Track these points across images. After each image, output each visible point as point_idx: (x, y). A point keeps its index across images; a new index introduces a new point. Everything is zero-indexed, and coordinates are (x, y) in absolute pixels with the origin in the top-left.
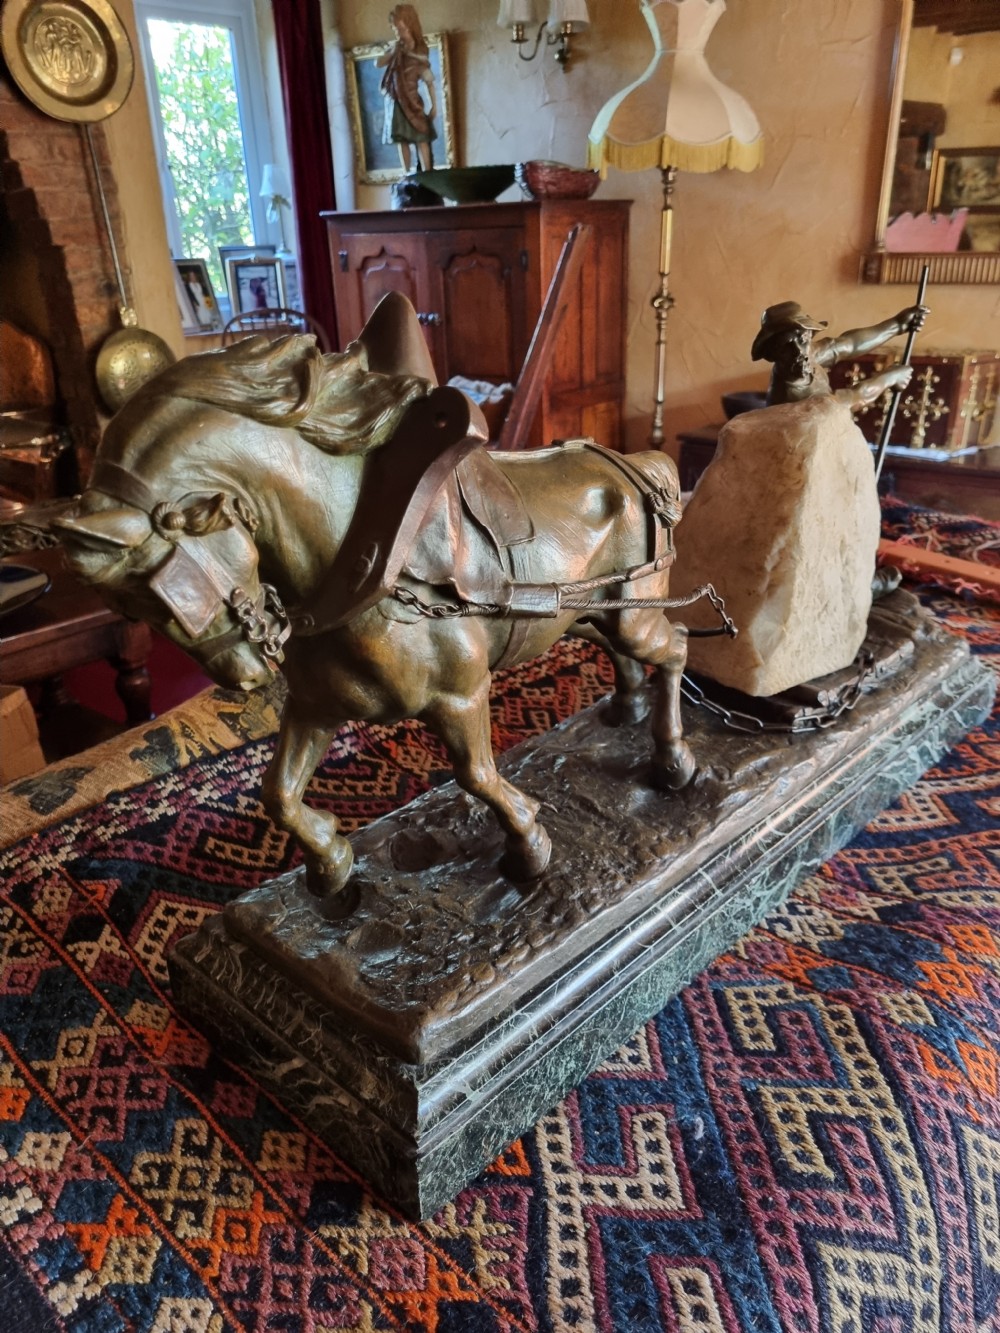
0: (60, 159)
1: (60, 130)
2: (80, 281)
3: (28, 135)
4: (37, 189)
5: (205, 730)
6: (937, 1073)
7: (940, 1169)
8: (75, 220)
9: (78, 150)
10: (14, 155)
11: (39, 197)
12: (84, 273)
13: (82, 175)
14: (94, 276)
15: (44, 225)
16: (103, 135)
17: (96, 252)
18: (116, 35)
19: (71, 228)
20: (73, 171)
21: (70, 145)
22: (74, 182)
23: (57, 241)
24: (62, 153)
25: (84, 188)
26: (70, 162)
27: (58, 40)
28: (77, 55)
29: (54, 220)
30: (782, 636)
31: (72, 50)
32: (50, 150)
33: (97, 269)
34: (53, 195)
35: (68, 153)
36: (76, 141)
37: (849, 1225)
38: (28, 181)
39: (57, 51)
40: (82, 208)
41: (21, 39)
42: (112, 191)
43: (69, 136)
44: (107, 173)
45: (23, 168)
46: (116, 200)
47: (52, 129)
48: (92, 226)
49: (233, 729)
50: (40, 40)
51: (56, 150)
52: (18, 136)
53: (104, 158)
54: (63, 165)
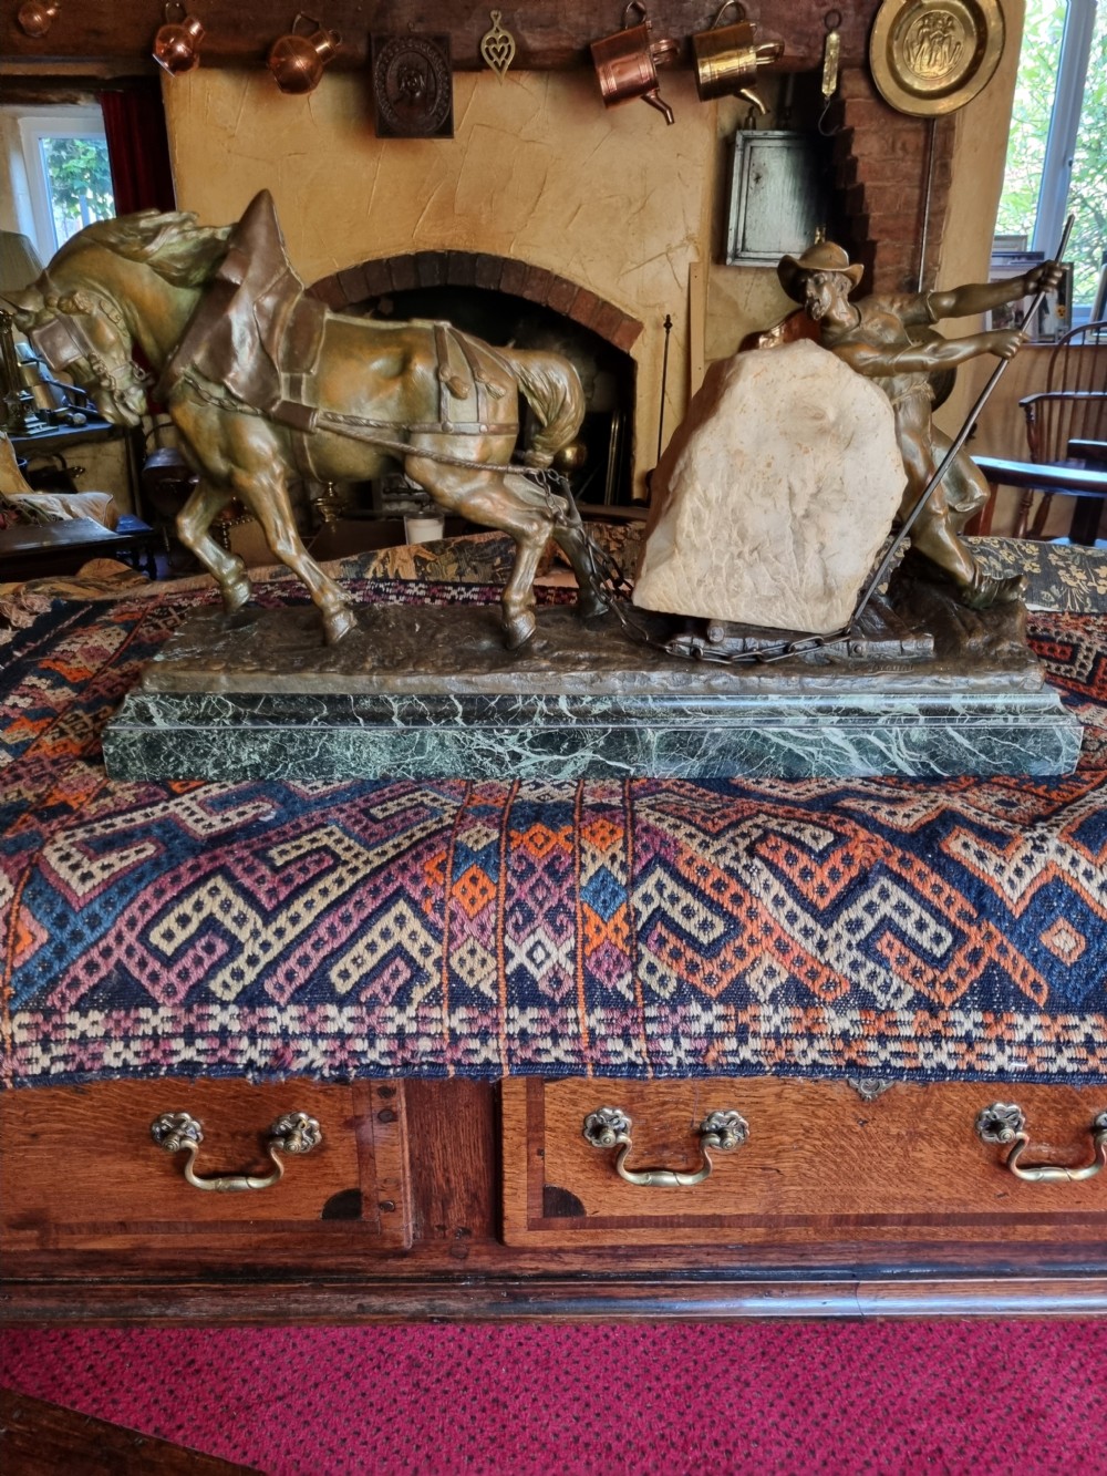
0: (900, 153)
1: (909, 125)
2: (884, 275)
3: (876, 132)
4: (868, 184)
5: (398, 562)
6: (431, 868)
7: (350, 907)
8: (897, 216)
9: (921, 144)
10: (855, 151)
11: (867, 193)
12: (889, 269)
13: (917, 171)
14: (900, 272)
15: (866, 218)
16: (953, 129)
17: (910, 247)
18: (993, 24)
19: (890, 223)
20: (911, 166)
21: (914, 140)
22: (907, 177)
23: (872, 236)
24: (904, 148)
25: (917, 183)
26: (909, 157)
27: (929, 33)
28: (945, 48)
29: (875, 215)
30: (671, 555)
31: (941, 43)
32: (893, 148)
33: (905, 265)
34: (882, 190)
35: (911, 148)
36: (922, 136)
37: (247, 882)
38: (862, 176)
39: (926, 45)
40: (907, 203)
41: (891, 36)
42: (944, 185)
43: (916, 131)
44: (945, 168)
45: (860, 165)
46: (946, 195)
47: (900, 124)
48: (912, 221)
49: (418, 569)
50: (912, 35)
51: (899, 145)
52: (864, 133)
53: (947, 152)
54: (903, 160)
